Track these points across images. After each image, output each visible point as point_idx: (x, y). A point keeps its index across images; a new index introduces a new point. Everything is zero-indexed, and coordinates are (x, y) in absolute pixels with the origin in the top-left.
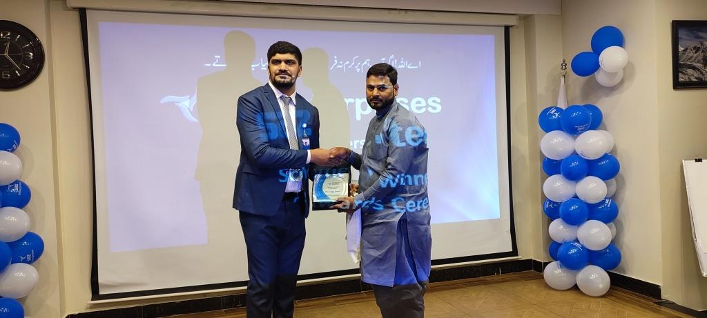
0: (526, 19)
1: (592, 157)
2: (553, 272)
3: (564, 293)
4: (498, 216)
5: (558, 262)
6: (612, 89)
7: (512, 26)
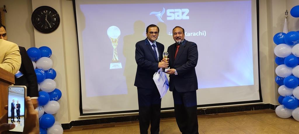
2: (280, 110)
3: (286, 120)
4: (253, 83)
5: (283, 105)
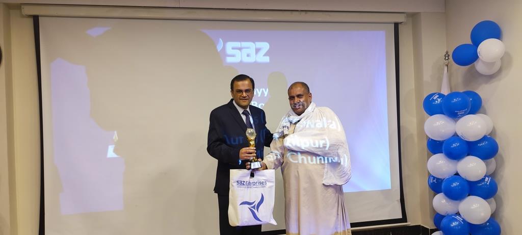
0: (414, 17)
1: (472, 139)
4: (389, 186)
5: (441, 231)
6: (490, 77)
7: (401, 23)
